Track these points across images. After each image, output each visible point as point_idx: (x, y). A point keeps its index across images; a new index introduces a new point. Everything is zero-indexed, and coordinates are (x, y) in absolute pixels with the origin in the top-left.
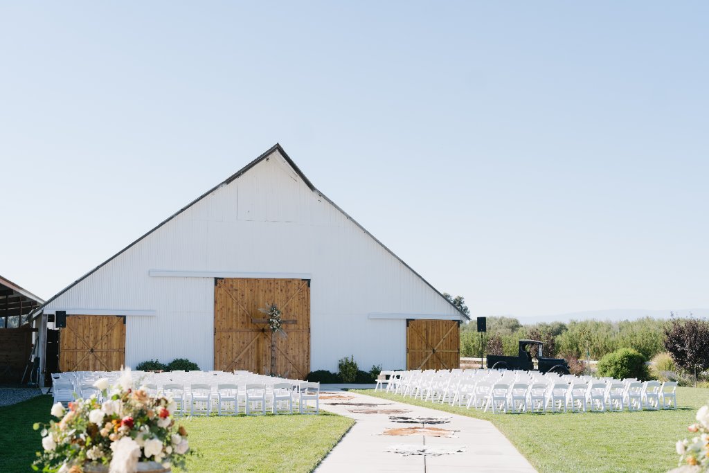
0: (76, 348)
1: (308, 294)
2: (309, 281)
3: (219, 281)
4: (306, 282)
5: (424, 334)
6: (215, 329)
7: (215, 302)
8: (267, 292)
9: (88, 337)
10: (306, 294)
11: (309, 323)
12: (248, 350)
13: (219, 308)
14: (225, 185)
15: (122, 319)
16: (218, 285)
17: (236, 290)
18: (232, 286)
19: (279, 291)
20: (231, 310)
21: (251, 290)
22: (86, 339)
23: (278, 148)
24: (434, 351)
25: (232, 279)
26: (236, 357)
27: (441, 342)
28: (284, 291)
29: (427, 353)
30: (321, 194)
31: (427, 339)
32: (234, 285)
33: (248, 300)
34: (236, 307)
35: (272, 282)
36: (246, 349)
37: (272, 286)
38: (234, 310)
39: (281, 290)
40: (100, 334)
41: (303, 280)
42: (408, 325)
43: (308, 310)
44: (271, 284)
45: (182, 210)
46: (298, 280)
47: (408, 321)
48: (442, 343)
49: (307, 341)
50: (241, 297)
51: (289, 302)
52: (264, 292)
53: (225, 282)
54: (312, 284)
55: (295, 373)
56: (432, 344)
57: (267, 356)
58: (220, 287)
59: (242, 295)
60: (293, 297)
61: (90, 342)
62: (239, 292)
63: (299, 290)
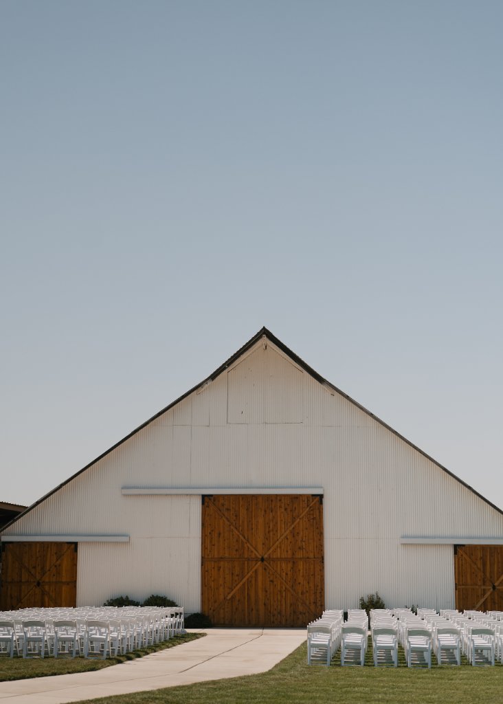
1: (321, 513)
2: (321, 496)
3: (206, 498)
4: (318, 498)
5: (479, 564)
6: (203, 558)
7: (203, 525)
8: (268, 511)
9: (35, 568)
10: (318, 513)
11: (322, 550)
12: (244, 584)
13: (207, 532)
14: (210, 383)
15: (73, 546)
16: (206, 504)
17: (229, 510)
18: (223, 505)
19: (283, 510)
20: (222, 535)
21: (247, 509)
22: (32, 570)
23: (265, 332)
24: (494, 587)
25: (223, 496)
26: (229, 593)
28: (289, 510)
29: (484, 590)
31: (484, 572)
32: (226, 503)
33: (243, 522)
34: (229, 531)
35: (274, 498)
36: (241, 583)
37: (274, 504)
38: (227, 535)
39: (286, 509)
40: (48, 564)
41: (313, 495)
42: (455, 553)
43: (321, 534)
44: (272, 501)
45: (159, 414)
46: (307, 496)
47: (456, 547)
49: (319, 573)
50: (234, 518)
51: (296, 523)
52: (263, 511)
53: (214, 501)
54: (325, 500)
55: (305, 614)
56: (491, 577)
57: (268, 592)
58: (208, 507)
59: (236, 516)
60: (301, 517)
61: (37, 574)
62: (232, 512)
63: (309, 508)
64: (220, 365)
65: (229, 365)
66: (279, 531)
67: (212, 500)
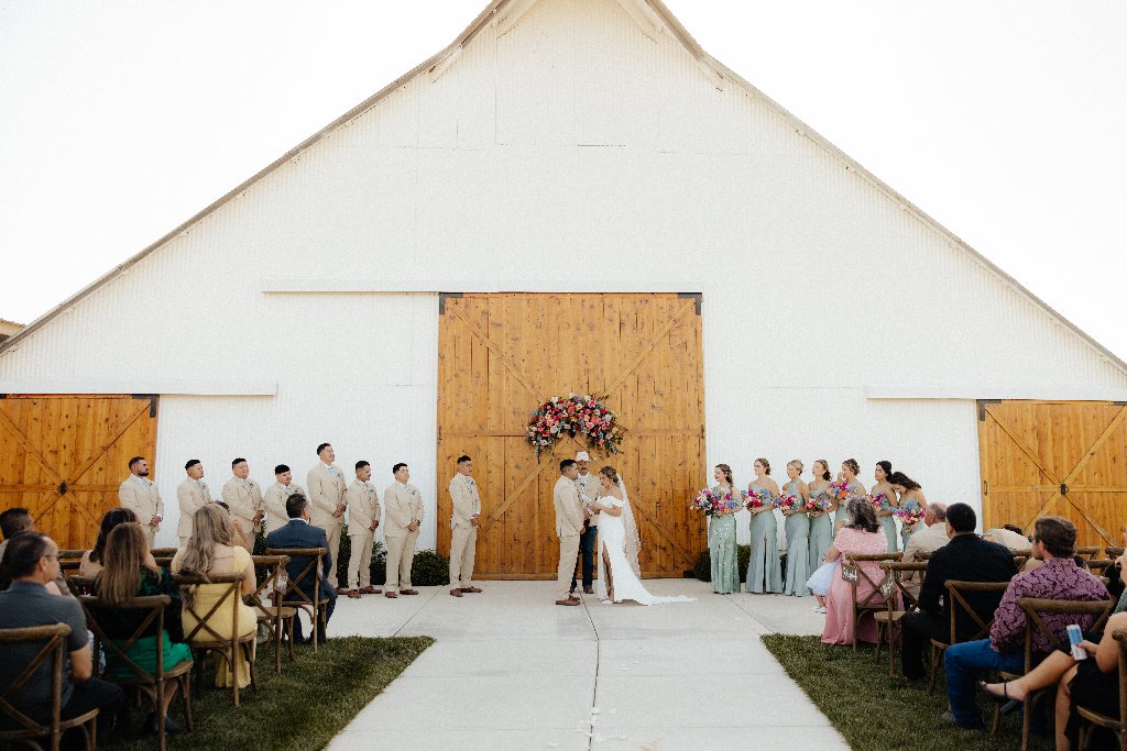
0: (21, 482)
1: (697, 334)
2: (698, 297)
3: (449, 302)
4: (691, 300)
5: (1031, 441)
6: (440, 428)
7: (441, 357)
8: (584, 327)
9: (56, 452)
10: (691, 332)
11: (701, 412)
12: (532, 486)
13: (449, 374)
15: (148, 402)
16: (448, 313)
17: (498, 325)
18: (486, 313)
19: (616, 326)
20: (482, 379)
21: (539, 326)
22: (50, 458)
24: (1063, 488)
25: (485, 296)
26: (499, 504)
27: (1084, 462)
28: (628, 328)
29: (1042, 494)
31: (1041, 455)
32: (492, 311)
33: (529, 351)
34: (499, 374)
35: (596, 300)
36: (526, 484)
37: (596, 312)
38: (492, 379)
39: (622, 325)
40: (87, 444)
41: (681, 295)
42: (982, 417)
43: (699, 377)
46: (669, 296)
47: (982, 405)
48: (1087, 467)
49: (695, 459)
50: (511, 343)
51: (643, 353)
52: (572, 329)
53: (467, 306)
54: (706, 306)
55: (665, 549)
56: (1056, 468)
58: (452, 318)
59: (514, 339)
60: (655, 341)
61: (62, 466)
62: (505, 329)
63: (672, 322)
65: (499, 8)
66: (606, 372)
67: (463, 306)
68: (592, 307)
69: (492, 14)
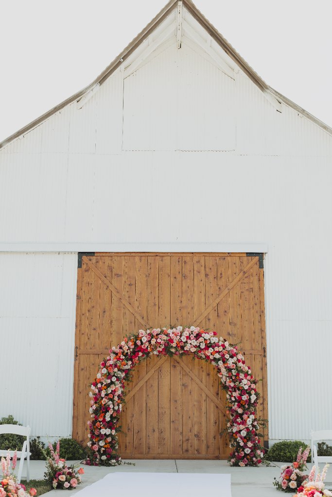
1: (261, 281)
2: (261, 256)
3: (85, 258)
4: (256, 258)
6: (76, 348)
7: (79, 297)
8: (179, 277)
11: (263, 337)
12: (140, 389)
14: (97, 87)
16: (84, 267)
17: (118, 275)
18: (111, 269)
19: (203, 275)
20: (107, 314)
21: (148, 276)
25: (111, 254)
28: (211, 277)
30: (282, 99)
32: (115, 265)
33: (141, 294)
35: (188, 259)
36: (136, 388)
37: (188, 266)
38: (114, 314)
39: (207, 275)
41: (249, 254)
43: (262, 313)
46: (239, 255)
50: (128, 288)
51: (222, 296)
53: (97, 262)
54: (266, 262)
57: (179, 402)
58: (87, 271)
59: (130, 285)
60: (230, 286)
62: (124, 279)
63: (242, 273)
64: (113, 59)
65: (125, 58)
66: (196, 308)
67: (94, 261)
68: (185, 262)
69: (120, 63)
